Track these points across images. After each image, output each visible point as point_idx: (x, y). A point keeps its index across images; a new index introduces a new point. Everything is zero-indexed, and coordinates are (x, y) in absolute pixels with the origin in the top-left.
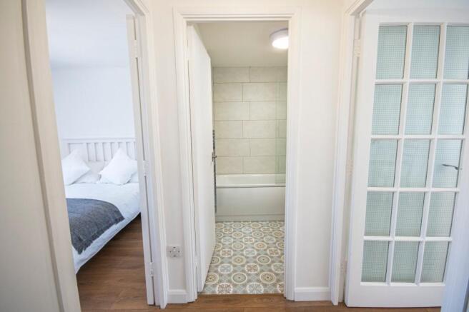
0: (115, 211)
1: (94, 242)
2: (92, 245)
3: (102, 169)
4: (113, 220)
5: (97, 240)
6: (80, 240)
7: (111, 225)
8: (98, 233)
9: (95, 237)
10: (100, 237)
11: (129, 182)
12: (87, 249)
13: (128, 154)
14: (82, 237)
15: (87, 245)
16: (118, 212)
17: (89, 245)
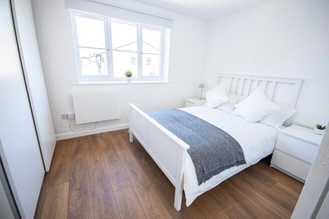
0: (239, 153)
1: (214, 177)
2: (211, 180)
3: (237, 103)
4: (235, 161)
5: (217, 176)
6: (203, 171)
7: (232, 165)
8: (219, 169)
9: (216, 172)
10: (221, 174)
11: (258, 122)
12: (207, 182)
13: (265, 93)
14: (205, 169)
15: (207, 178)
16: (242, 154)
17: (209, 178)
